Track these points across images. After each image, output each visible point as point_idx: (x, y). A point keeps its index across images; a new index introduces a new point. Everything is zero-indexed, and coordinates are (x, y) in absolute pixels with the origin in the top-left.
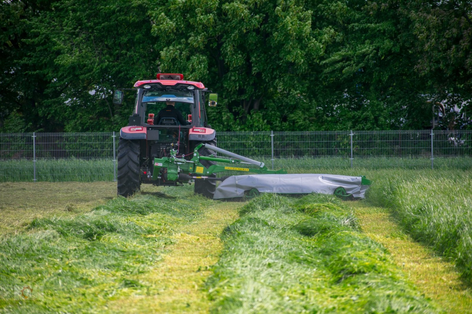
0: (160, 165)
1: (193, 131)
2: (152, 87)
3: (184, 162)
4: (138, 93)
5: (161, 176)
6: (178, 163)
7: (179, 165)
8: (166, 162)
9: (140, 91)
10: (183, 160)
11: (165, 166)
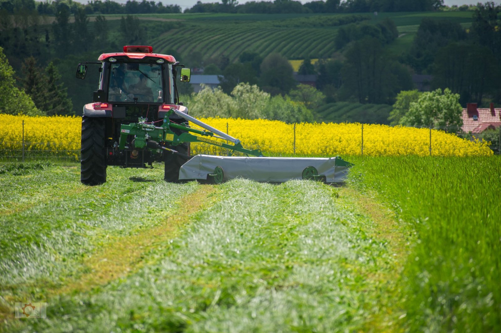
0: (127, 131)
1: (163, 108)
2: (118, 60)
3: (152, 129)
4: (103, 66)
5: (128, 145)
6: (146, 129)
7: (148, 131)
8: (134, 128)
9: (105, 65)
10: (152, 126)
11: (132, 133)
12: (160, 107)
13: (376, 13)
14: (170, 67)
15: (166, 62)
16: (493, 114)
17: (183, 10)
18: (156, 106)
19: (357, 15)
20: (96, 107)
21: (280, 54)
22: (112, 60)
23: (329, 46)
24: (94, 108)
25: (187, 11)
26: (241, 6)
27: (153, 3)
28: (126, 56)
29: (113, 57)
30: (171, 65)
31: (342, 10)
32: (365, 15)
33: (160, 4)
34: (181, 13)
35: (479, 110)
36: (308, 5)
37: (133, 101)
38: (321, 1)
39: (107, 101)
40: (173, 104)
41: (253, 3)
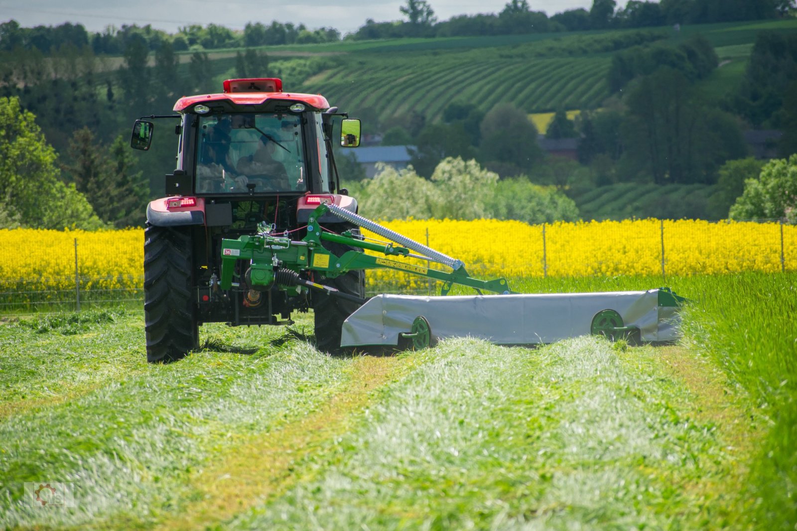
0: (235, 253)
1: (306, 203)
2: (211, 109)
3: (285, 245)
4: (182, 123)
5: (238, 281)
6: (273, 247)
7: (277, 251)
8: (248, 246)
9: (187, 119)
10: (285, 240)
11: (245, 255)
12: (301, 200)
13: (678, 27)
14: (318, 118)
15: (310, 108)
17: (342, 37)
18: (291, 199)
19: (645, 31)
20: (173, 205)
21: (513, 104)
22: (200, 110)
23: (597, 87)
24: (169, 208)
26: (441, 25)
27: (289, 26)
28: (228, 101)
29: (203, 103)
30: (320, 115)
31: (618, 23)
32: (657, 31)
33: (302, 27)
34: (339, 40)
36: (558, 17)
37: (246, 190)
38: (582, 10)
39: (194, 193)
40: (326, 193)
41: (463, 18)
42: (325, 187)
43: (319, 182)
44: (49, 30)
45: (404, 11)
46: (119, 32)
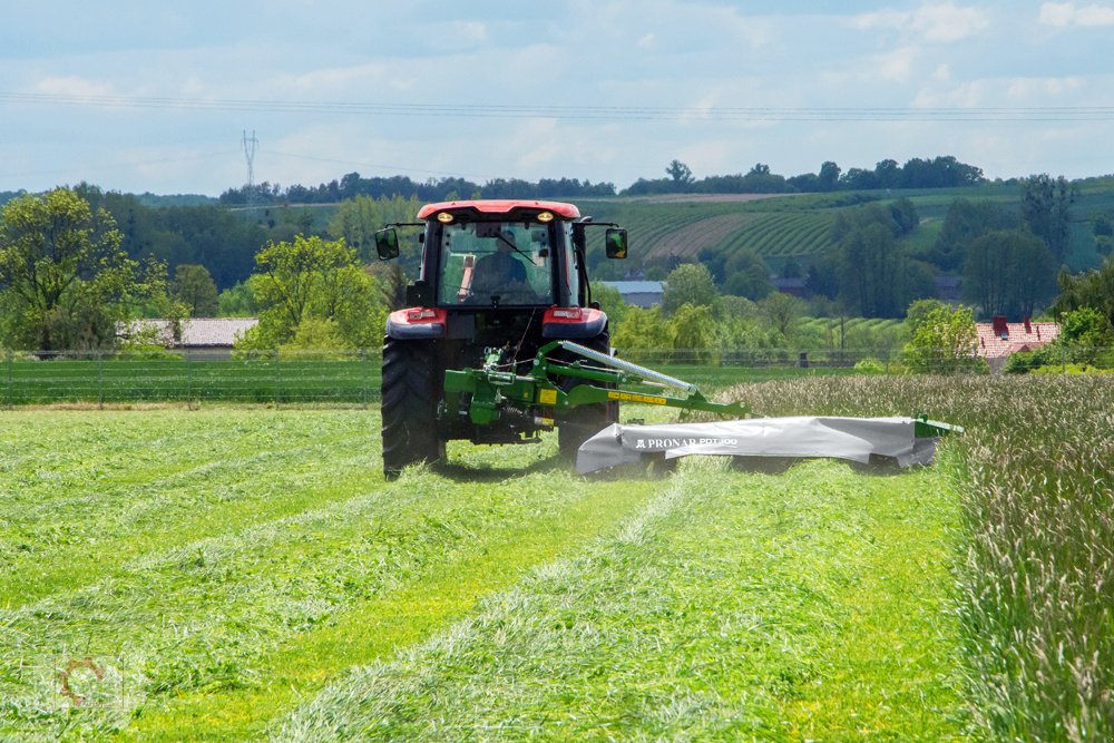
12: (547, 314)
13: (888, 190)
14: (568, 228)
15: (559, 217)
16: (1028, 330)
17: (617, 192)
18: (537, 312)
19: (863, 193)
20: (412, 317)
21: (752, 250)
22: (445, 218)
23: (824, 236)
24: (409, 321)
25: (624, 193)
26: (699, 183)
27: (576, 181)
28: (473, 209)
29: (447, 211)
30: (570, 225)
31: (841, 186)
32: (872, 193)
33: (587, 183)
34: (614, 194)
35: (1009, 326)
36: (792, 180)
37: (490, 302)
38: (812, 175)
39: (436, 306)
40: (575, 306)
41: (715, 179)
42: (574, 300)
43: (567, 294)
44: (384, 180)
45: (669, 171)
46: (439, 184)
